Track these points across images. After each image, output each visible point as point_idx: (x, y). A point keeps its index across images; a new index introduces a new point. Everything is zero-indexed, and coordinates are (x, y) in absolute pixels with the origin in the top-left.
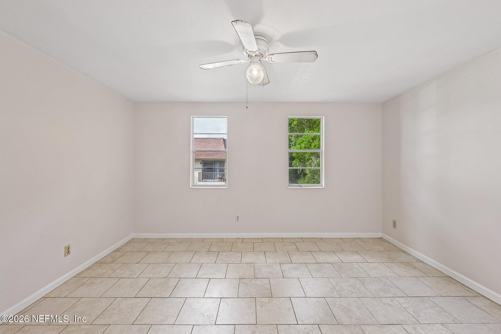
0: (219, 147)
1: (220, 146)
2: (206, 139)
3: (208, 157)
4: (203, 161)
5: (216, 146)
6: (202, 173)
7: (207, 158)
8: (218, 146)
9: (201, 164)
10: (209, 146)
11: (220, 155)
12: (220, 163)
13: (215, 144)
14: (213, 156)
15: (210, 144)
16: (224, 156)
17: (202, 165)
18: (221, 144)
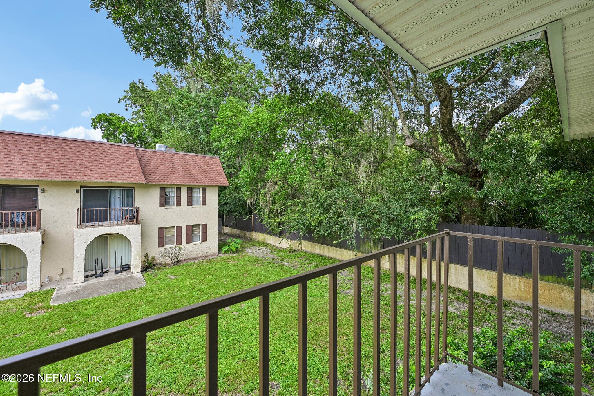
0: (128, 161)
1: (130, 160)
2: (96, 143)
3: (104, 178)
4: (81, 187)
5: (120, 159)
6: (80, 210)
7: (102, 181)
8: (126, 160)
9: (77, 191)
10: (103, 158)
11: (132, 176)
12: (122, 190)
13: (118, 156)
14: (116, 177)
15: (105, 155)
16: (140, 178)
17: (79, 194)
18: (131, 156)
